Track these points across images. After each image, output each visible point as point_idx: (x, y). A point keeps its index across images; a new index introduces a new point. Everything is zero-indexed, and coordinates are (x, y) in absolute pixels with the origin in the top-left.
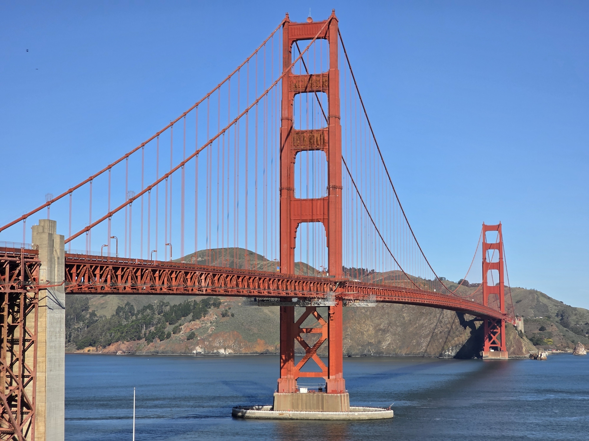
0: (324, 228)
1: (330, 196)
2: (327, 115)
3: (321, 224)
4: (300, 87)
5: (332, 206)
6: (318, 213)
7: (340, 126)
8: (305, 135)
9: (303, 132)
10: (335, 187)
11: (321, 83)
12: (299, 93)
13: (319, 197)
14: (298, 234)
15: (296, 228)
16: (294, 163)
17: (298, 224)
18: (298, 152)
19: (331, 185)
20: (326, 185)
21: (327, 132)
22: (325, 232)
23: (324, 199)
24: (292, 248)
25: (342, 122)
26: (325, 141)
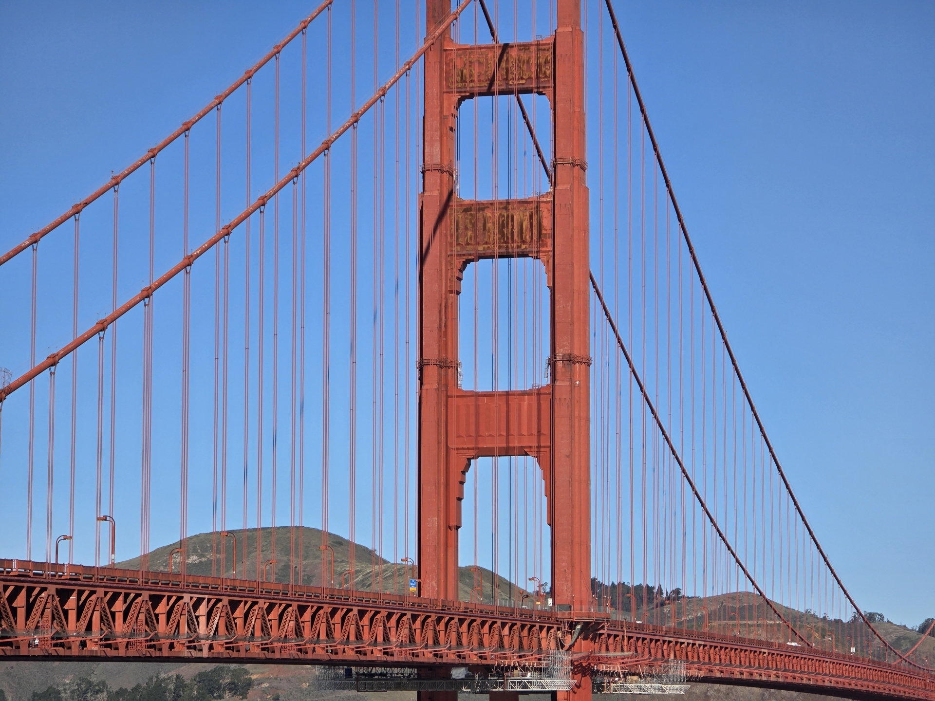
0: (539, 472)
1: (557, 383)
2: (549, 159)
3: (531, 460)
4: (476, 79)
5: (561, 412)
6: (524, 431)
7: (586, 190)
8: (488, 213)
9: (482, 207)
10: (570, 360)
11: (534, 69)
12: (471, 96)
13: (525, 385)
14: (468, 487)
15: (464, 473)
16: (458, 293)
17: (469, 460)
18: (468, 261)
19: (560, 353)
20: (547, 353)
21: (550, 206)
22: (541, 485)
23: (538, 393)
24: (452, 527)
25: (591, 178)
26: (544, 232)
